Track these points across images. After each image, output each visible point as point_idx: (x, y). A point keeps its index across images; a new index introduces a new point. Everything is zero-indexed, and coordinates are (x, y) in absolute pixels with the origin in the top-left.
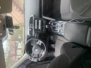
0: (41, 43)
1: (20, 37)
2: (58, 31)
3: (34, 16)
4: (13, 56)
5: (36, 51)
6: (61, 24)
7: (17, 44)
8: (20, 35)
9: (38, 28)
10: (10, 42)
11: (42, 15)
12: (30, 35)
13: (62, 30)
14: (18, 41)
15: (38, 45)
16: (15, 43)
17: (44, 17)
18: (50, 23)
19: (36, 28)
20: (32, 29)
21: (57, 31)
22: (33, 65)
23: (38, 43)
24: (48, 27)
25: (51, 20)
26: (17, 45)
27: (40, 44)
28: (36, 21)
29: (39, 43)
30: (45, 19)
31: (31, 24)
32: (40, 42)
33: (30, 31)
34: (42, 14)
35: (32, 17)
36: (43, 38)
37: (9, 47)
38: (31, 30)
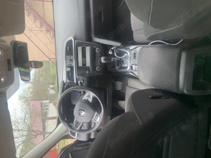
0: (91, 97)
1: (52, 92)
2: (129, 68)
3: (75, 39)
4: (38, 134)
5: (82, 115)
6: (133, 52)
7: (46, 106)
8: (51, 86)
9: (84, 64)
10: (29, 104)
11: (93, 36)
12: (68, 81)
13: (136, 65)
14: (48, 101)
15: (87, 102)
16: (42, 104)
17: (98, 40)
18: (110, 53)
19: (80, 64)
20: (72, 68)
21: (126, 67)
22: (79, 148)
23: (85, 97)
24: (105, 60)
25: (112, 46)
26: (47, 109)
27: (90, 100)
28: (80, 49)
29: (88, 96)
30: (98, 43)
31: (69, 57)
32: (90, 95)
33: (68, 73)
34: (93, 32)
35: (71, 40)
36: (97, 86)
37: (28, 116)
38: (69, 69)
